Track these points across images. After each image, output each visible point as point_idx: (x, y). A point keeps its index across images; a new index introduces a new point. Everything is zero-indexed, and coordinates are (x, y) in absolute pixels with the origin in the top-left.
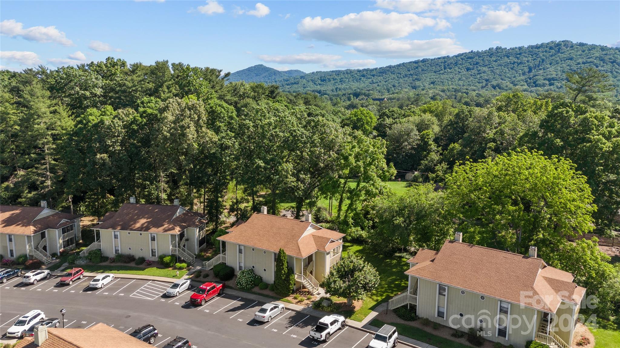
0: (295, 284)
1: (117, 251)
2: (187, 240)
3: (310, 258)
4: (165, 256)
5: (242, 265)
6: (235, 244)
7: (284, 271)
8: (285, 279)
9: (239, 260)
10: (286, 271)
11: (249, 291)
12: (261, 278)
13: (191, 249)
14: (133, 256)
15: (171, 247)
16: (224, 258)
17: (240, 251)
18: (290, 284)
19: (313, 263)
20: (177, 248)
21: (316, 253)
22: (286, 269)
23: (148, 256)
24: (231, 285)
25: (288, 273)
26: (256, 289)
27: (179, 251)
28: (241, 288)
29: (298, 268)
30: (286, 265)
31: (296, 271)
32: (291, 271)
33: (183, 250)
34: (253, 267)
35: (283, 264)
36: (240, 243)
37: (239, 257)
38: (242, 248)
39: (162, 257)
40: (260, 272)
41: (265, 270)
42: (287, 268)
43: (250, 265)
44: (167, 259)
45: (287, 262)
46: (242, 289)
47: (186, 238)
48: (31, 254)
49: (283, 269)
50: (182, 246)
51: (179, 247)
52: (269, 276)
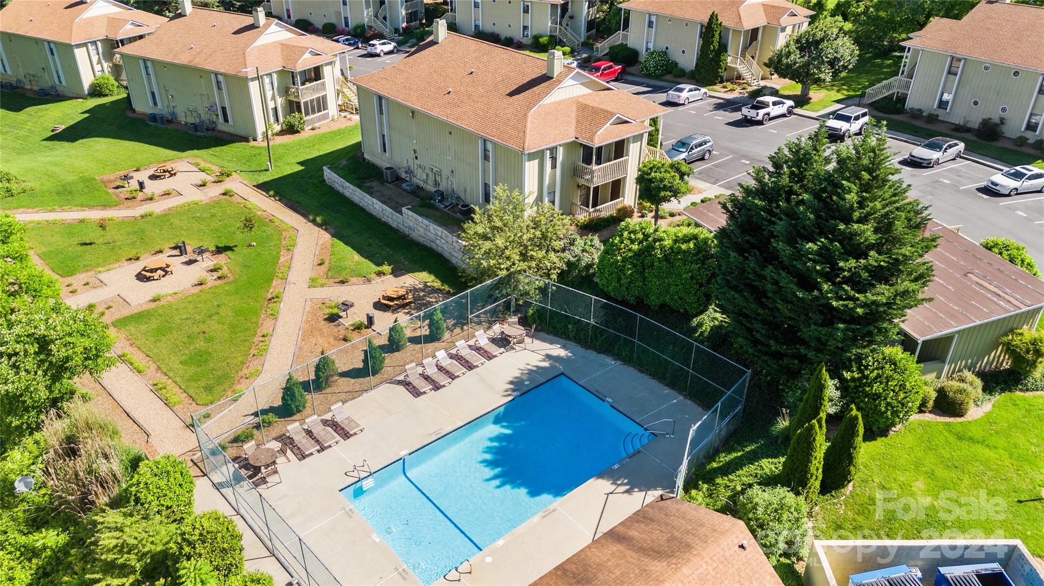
0: (725, 70)
1: (477, 26)
2: (571, 17)
3: (755, 32)
4: (541, 36)
5: (651, 46)
6: (642, 13)
7: (714, 47)
8: (712, 59)
9: (647, 38)
10: (716, 48)
11: (658, 77)
12: (676, 64)
13: (576, 30)
14: (498, 35)
15: (550, 24)
16: (625, 37)
17: (650, 24)
18: (719, 67)
19: (757, 44)
20: (558, 26)
21: (764, 27)
22: (716, 44)
23: (518, 35)
24: (633, 72)
25: (719, 49)
26: (668, 77)
27: (560, 29)
28: (647, 75)
29: (735, 45)
30: (717, 36)
31: (730, 51)
32: (723, 48)
33: (566, 29)
34: (667, 48)
35: (713, 36)
36: (651, 11)
37: (648, 34)
38: (654, 19)
39: (536, 38)
40: (676, 55)
41: (683, 52)
42: (719, 43)
43: (661, 46)
44: (544, 40)
45: (720, 34)
46: (649, 76)
47: (570, 14)
48: (370, 24)
49: (713, 42)
50: (564, 24)
51: (561, 24)
52: (689, 60)
